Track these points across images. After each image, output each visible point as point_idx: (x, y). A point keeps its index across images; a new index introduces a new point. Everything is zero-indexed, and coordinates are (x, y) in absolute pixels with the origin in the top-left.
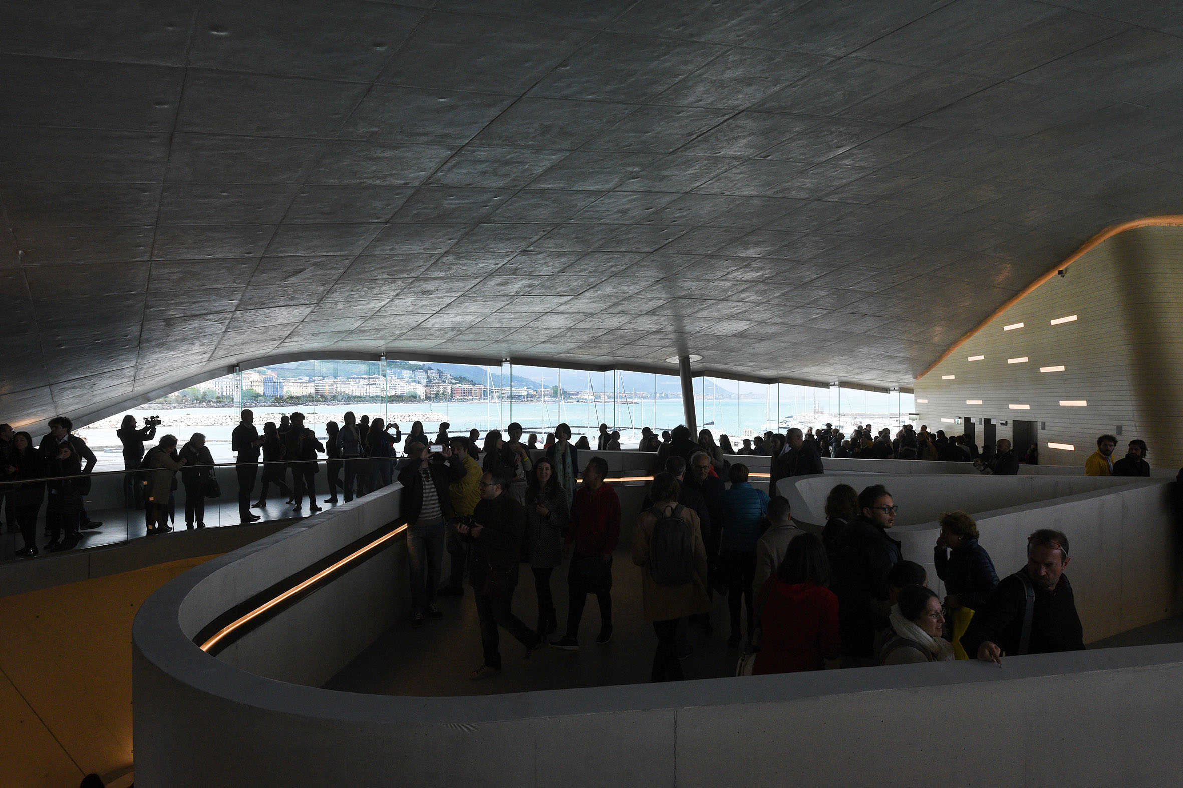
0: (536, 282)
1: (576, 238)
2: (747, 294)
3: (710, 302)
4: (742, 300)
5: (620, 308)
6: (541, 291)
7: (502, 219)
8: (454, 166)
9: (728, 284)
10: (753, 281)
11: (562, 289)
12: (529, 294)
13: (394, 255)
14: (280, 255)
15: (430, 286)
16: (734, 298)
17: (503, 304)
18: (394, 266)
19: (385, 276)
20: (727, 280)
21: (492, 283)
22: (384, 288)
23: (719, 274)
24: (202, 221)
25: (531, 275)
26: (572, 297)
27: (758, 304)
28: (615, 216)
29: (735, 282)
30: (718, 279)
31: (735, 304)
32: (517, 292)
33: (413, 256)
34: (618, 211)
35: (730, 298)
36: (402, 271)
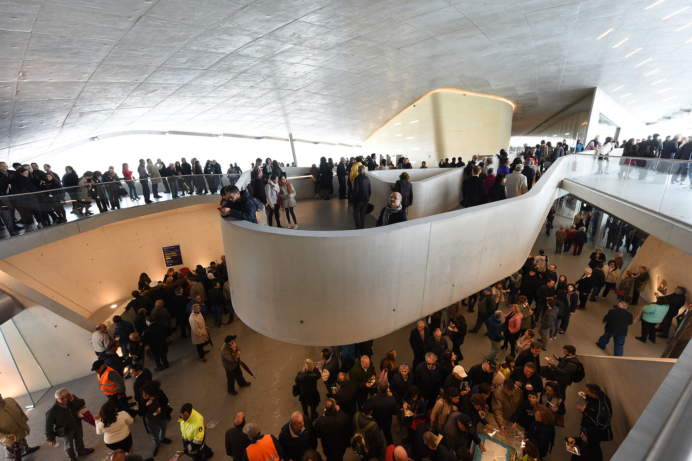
0: (249, 101)
1: (273, 82)
2: (320, 109)
3: (307, 112)
4: (318, 112)
5: (275, 113)
6: (249, 105)
7: (251, 72)
8: (247, 47)
9: (316, 105)
10: (324, 104)
11: (257, 104)
12: (244, 106)
13: (200, 85)
14: (151, 82)
15: (205, 100)
16: (316, 111)
17: (232, 110)
18: (197, 90)
19: (191, 95)
20: (316, 103)
21: (232, 100)
22: (187, 100)
23: (315, 100)
24: (123, 63)
25: (248, 98)
26: (259, 108)
27: (322, 113)
28: (292, 74)
29: (318, 104)
30: (313, 103)
31: (316, 113)
32: (239, 105)
33: (207, 86)
34: (294, 72)
35: (314, 111)
36: (198, 93)
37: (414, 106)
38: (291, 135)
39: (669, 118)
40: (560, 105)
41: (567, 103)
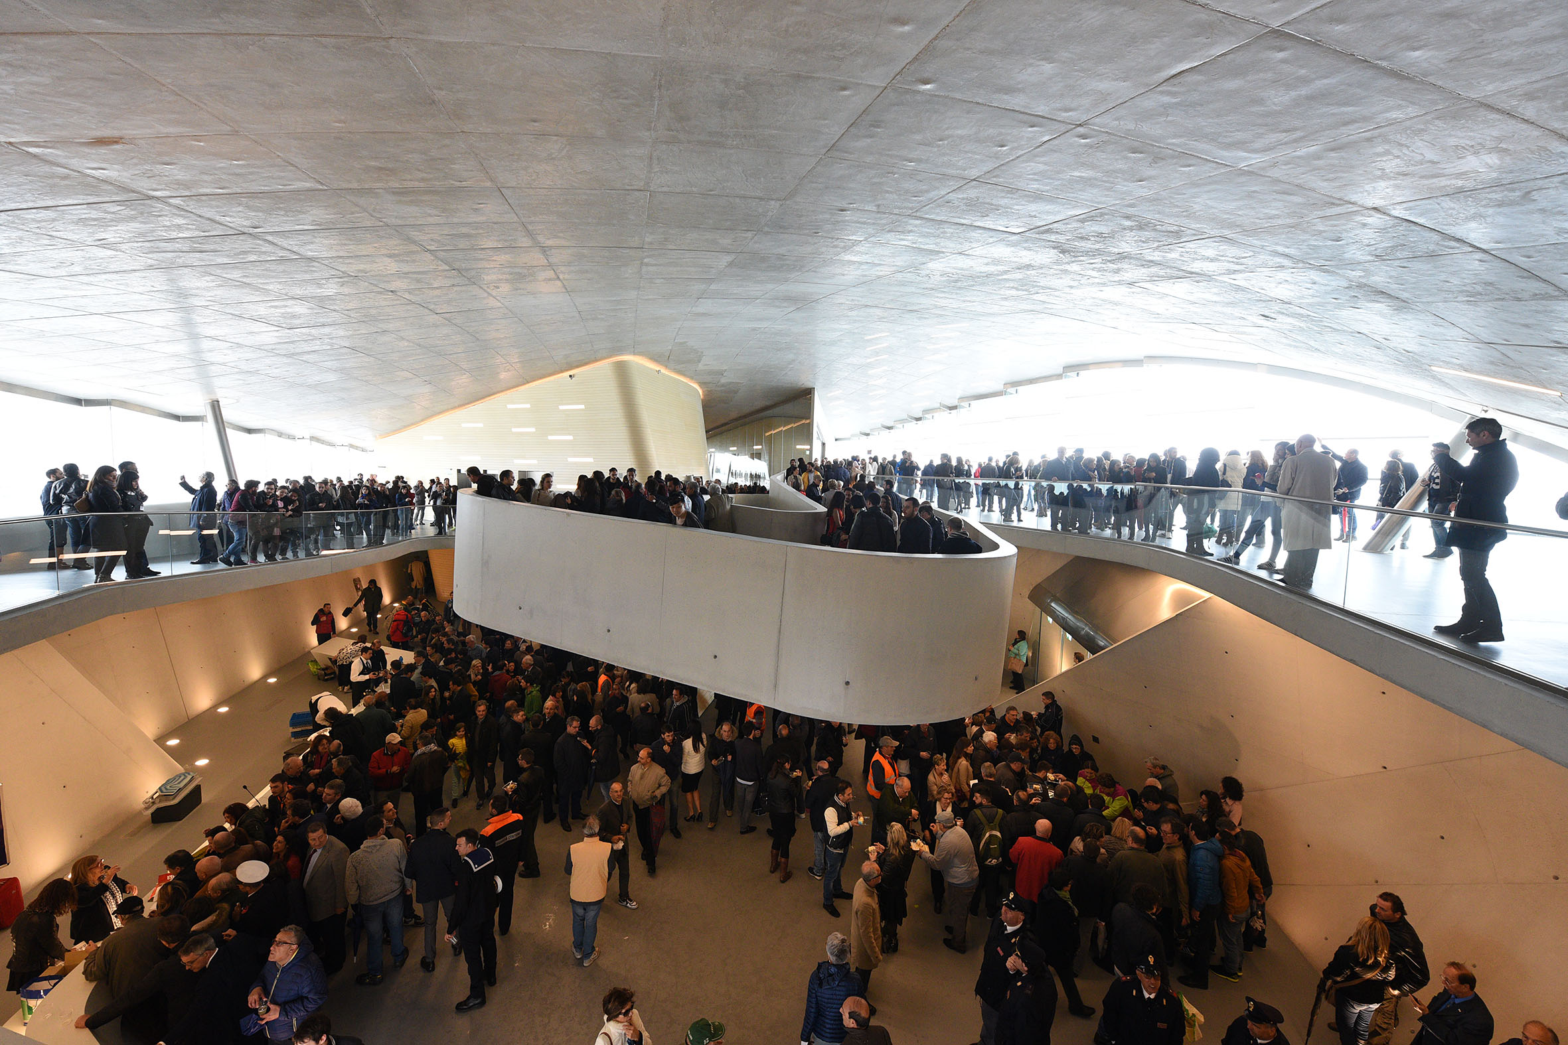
37: (570, 376)
38: (215, 406)
39: (868, 435)
40: (759, 404)
41: (768, 403)
